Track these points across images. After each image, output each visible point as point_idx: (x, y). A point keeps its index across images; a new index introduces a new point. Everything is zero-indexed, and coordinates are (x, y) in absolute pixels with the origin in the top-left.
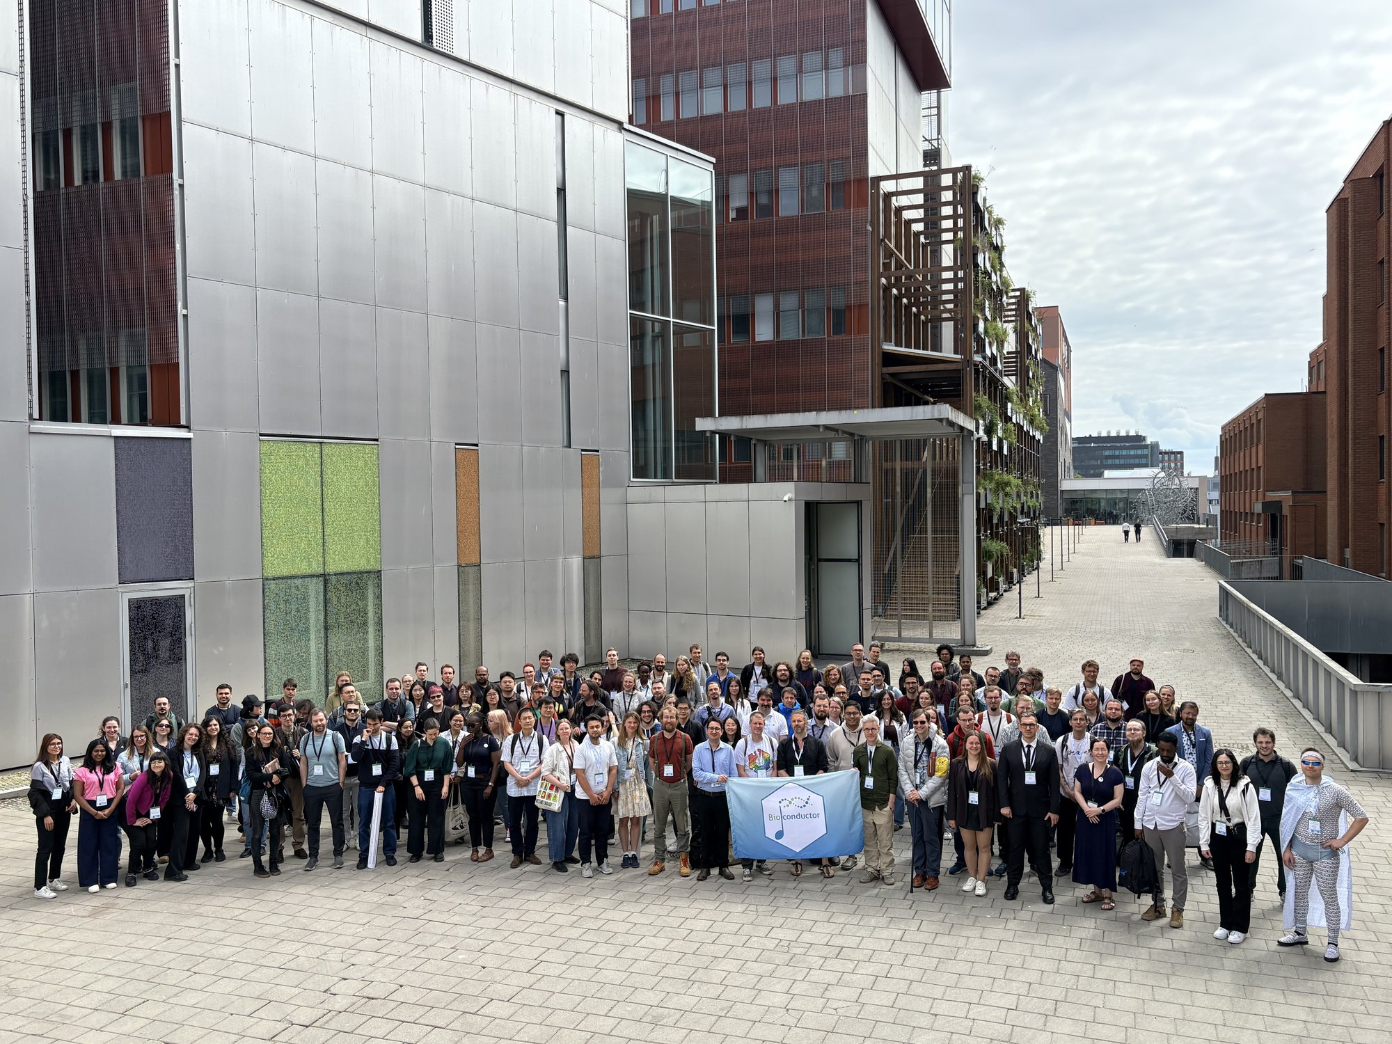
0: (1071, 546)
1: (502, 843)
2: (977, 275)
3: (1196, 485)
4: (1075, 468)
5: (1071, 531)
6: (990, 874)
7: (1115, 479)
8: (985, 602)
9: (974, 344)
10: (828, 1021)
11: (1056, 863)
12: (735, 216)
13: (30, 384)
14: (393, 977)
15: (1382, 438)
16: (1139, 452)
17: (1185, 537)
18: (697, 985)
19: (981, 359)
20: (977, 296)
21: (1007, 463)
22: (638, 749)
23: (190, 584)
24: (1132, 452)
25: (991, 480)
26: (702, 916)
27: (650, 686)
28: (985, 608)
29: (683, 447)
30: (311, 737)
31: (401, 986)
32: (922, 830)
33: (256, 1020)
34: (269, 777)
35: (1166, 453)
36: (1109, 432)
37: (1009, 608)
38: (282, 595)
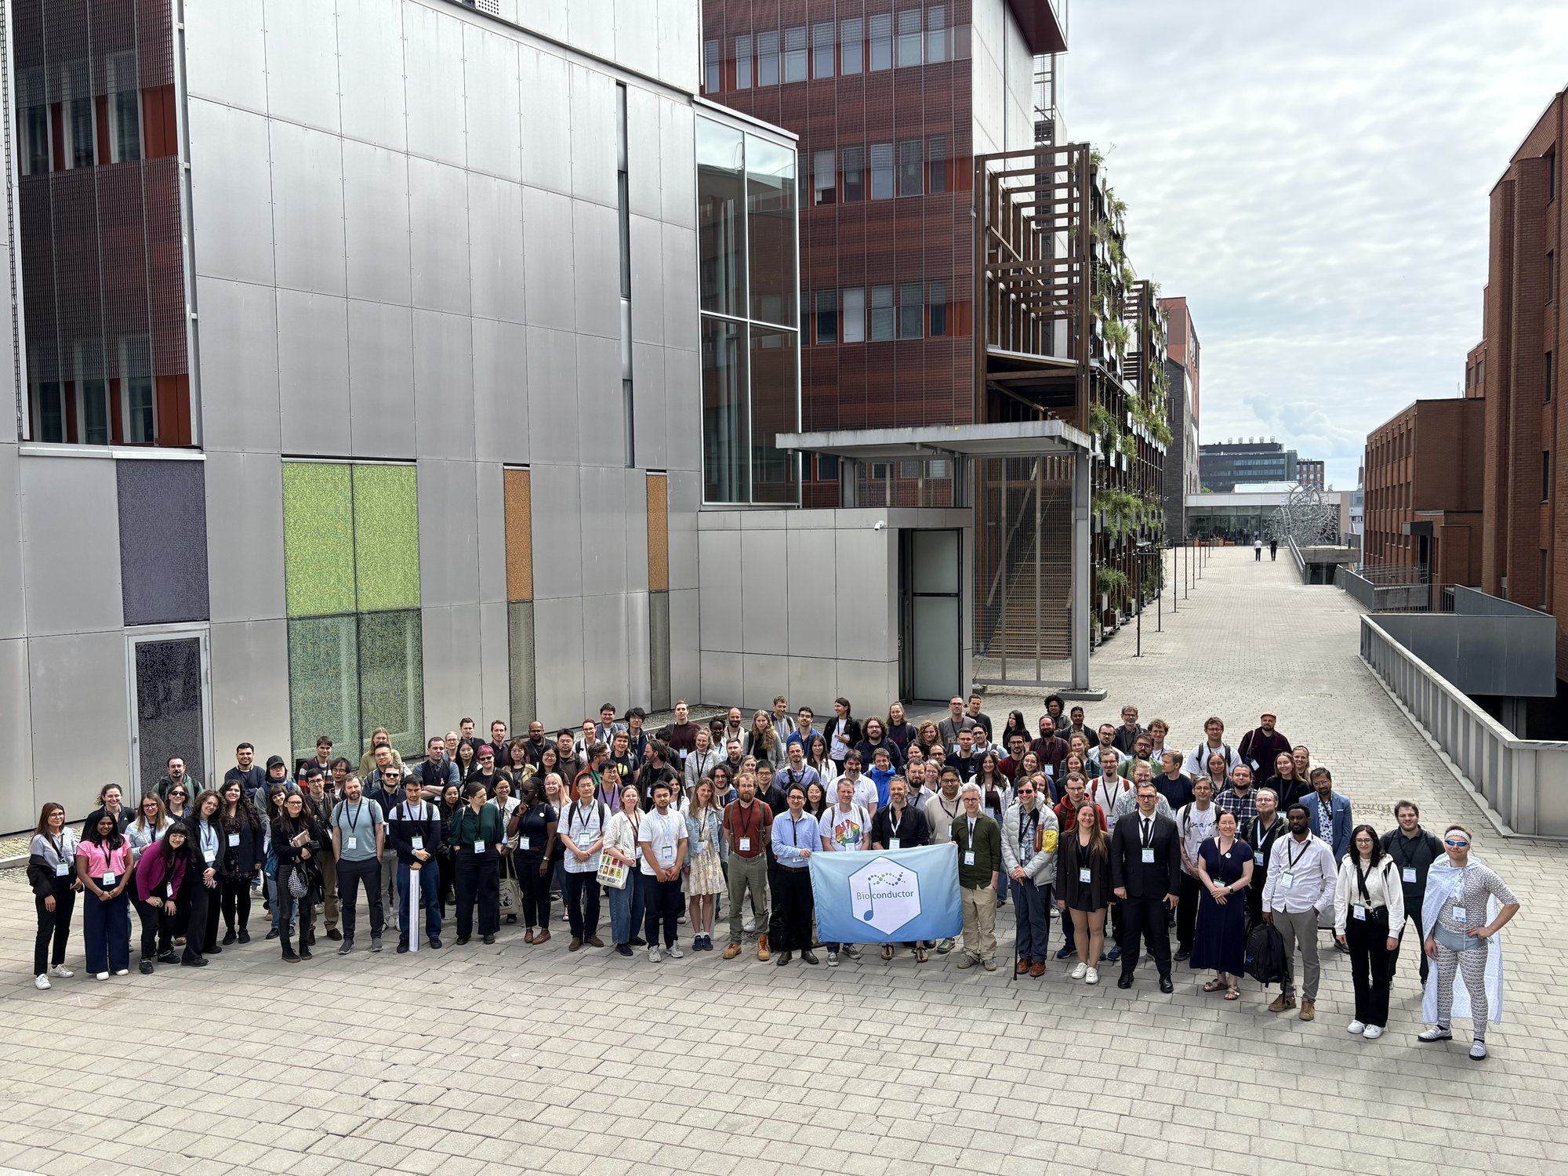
0: (1197, 570)
1: (559, 922)
2: (1094, 268)
3: (1337, 501)
4: (1202, 479)
5: (1197, 554)
6: (1103, 958)
7: (1248, 494)
8: (1100, 639)
9: (1091, 347)
10: (923, 1130)
11: (1175, 946)
12: (820, 199)
13: (19, 400)
14: (439, 1079)
15: (1546, 453)
16: (1274, 462)
17: (1324, 560)
18: (777, 1087)
19: (1098, 365)
20: (1094, 292)
21: (1126, 481)
22: (710, 820)
23: (205, 625)
24: (1266, 462)
25: (1108, 501)
26: (782, 1007)
27: (724, 744)
28: (1099, 645)
29: (762, 465)
30: (344, 806)
31: (449, 1090)
32: (1027, 910)
33: (287, 1129)
34: (298, 851)
35: (1305, 463)
36: (1241, 439)
37: (1127, 644)
38: (309, 636)
